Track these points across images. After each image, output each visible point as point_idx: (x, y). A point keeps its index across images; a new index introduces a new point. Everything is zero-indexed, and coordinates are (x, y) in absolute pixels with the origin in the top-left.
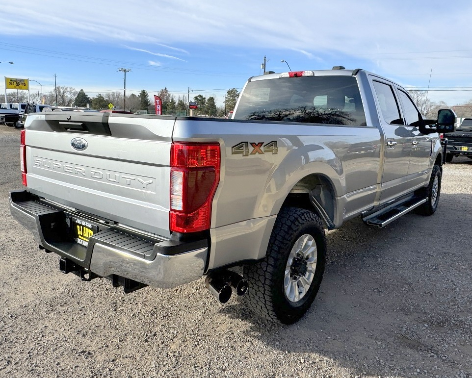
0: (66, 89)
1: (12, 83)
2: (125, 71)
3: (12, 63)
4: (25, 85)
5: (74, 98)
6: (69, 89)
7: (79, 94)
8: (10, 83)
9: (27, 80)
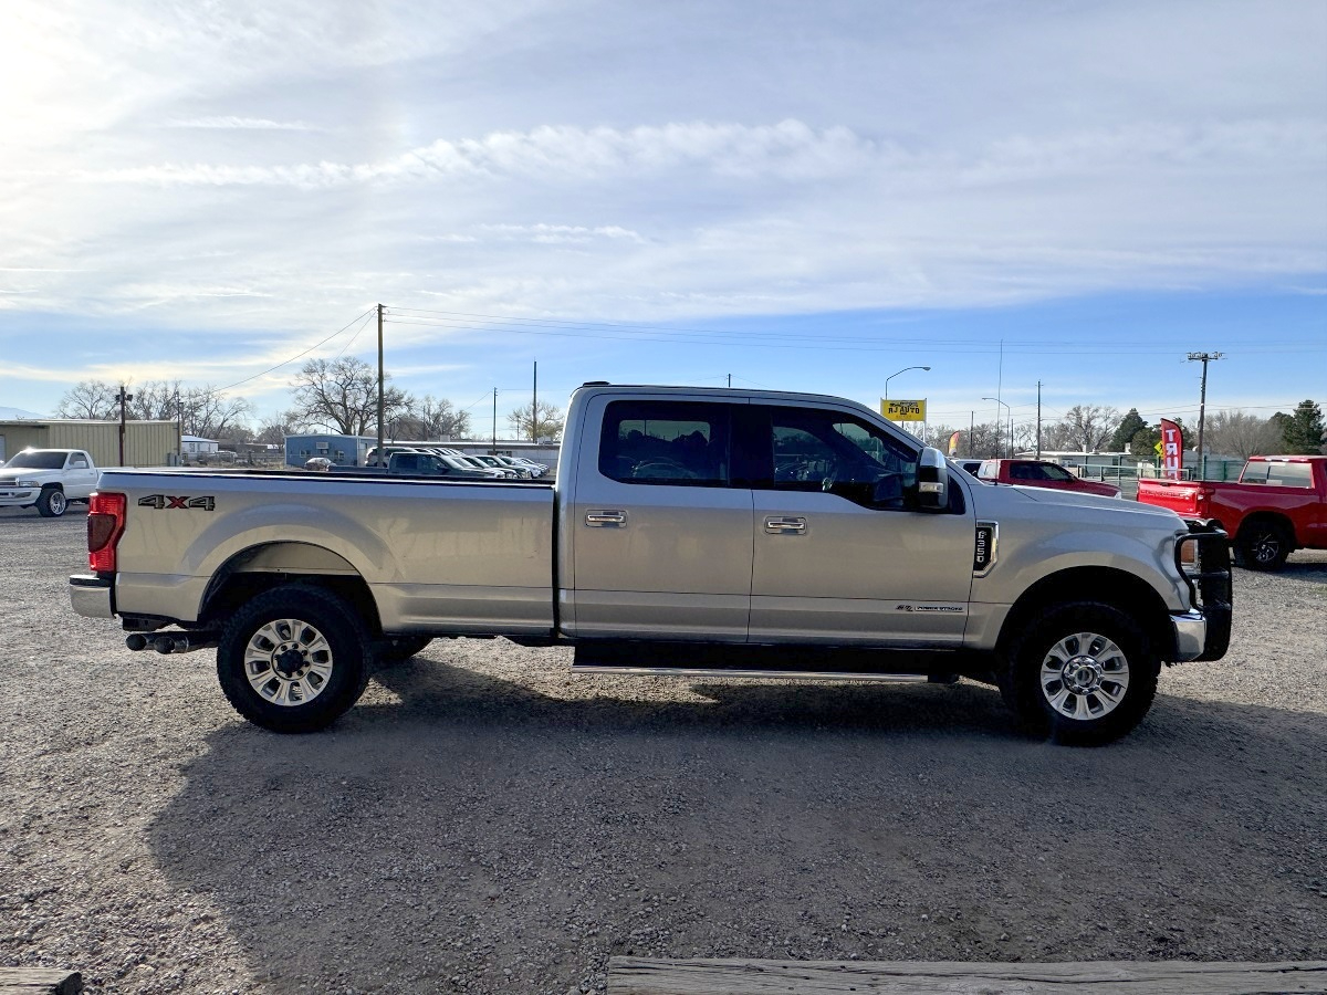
0: (1097, 411)
1: (894, 408)
2: (1205, 359)
3: (927, 369)
4: (918, 411)
5: (1113, 429)
6: (1101, 411)
7: (1125, 422)
8: (891, 410)
9: (924, 402)
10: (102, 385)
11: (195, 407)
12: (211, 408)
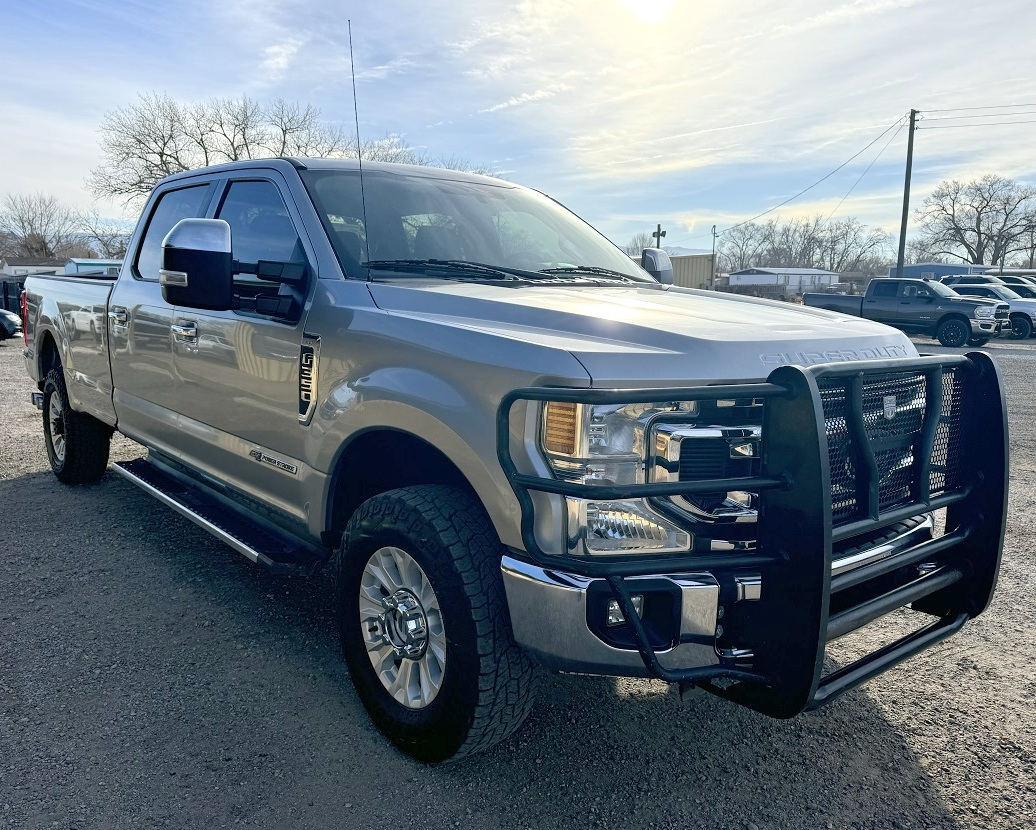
10: (753, 225)
11: (834, 241)
12: (849, 241)
